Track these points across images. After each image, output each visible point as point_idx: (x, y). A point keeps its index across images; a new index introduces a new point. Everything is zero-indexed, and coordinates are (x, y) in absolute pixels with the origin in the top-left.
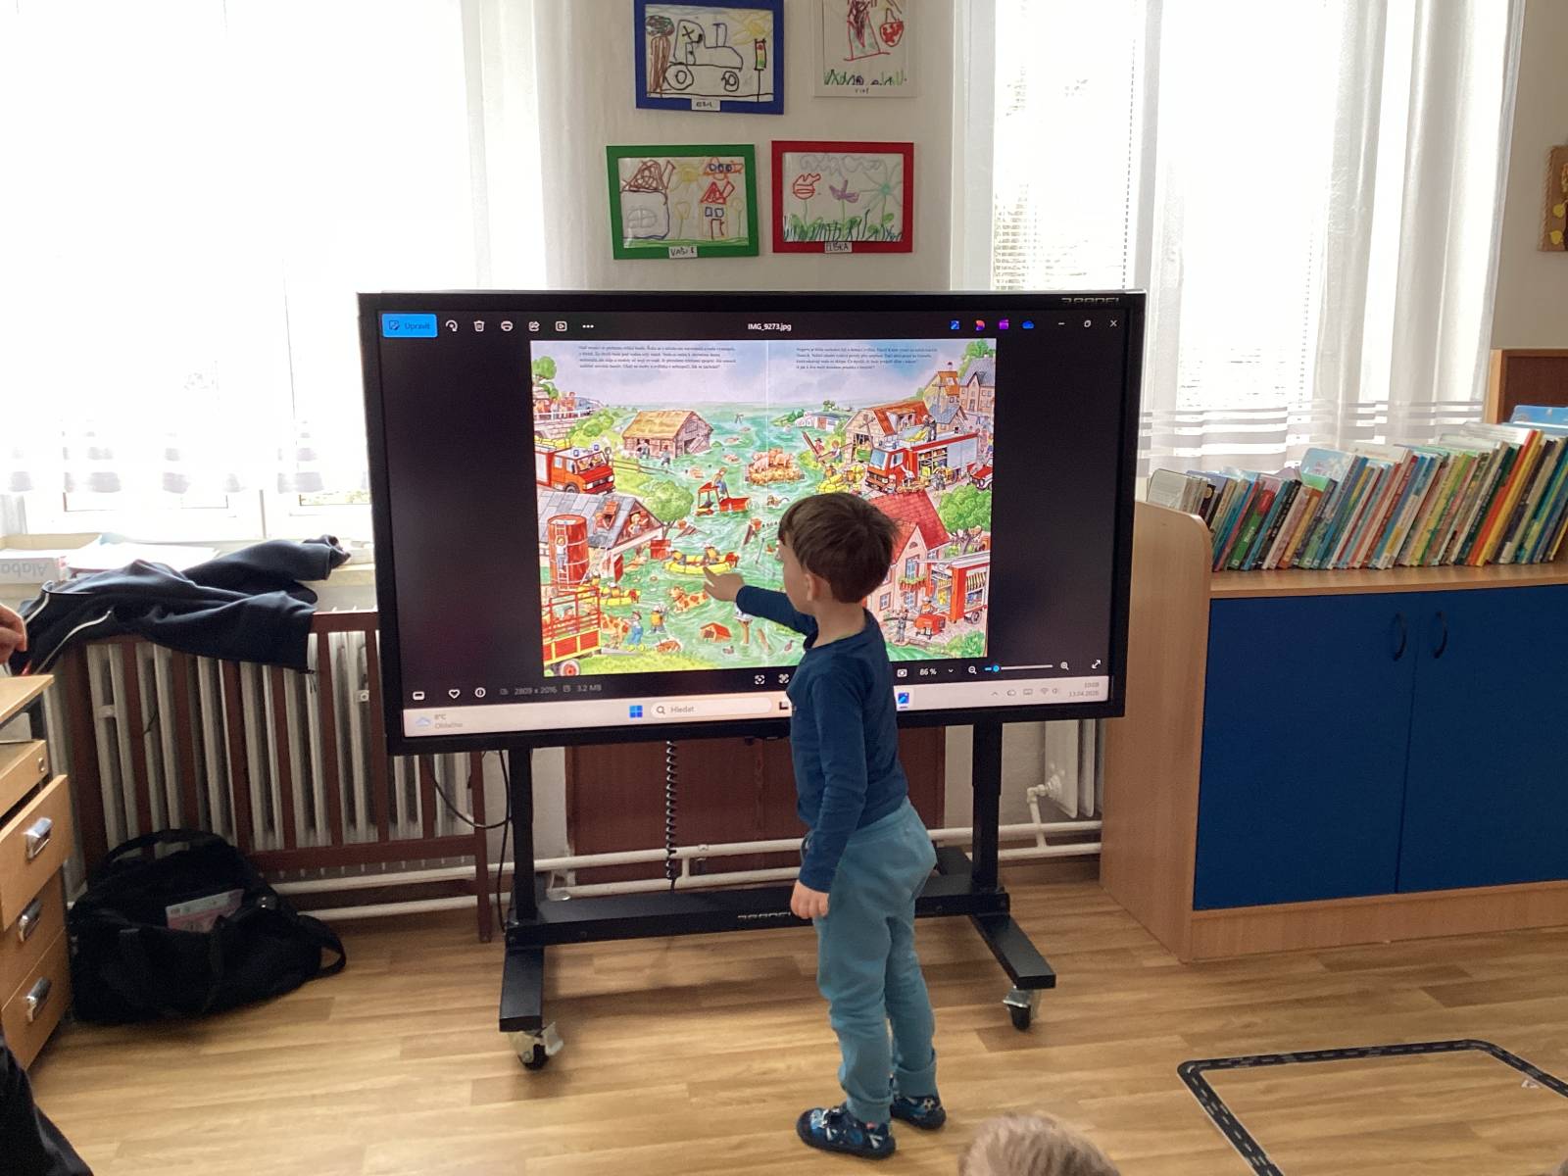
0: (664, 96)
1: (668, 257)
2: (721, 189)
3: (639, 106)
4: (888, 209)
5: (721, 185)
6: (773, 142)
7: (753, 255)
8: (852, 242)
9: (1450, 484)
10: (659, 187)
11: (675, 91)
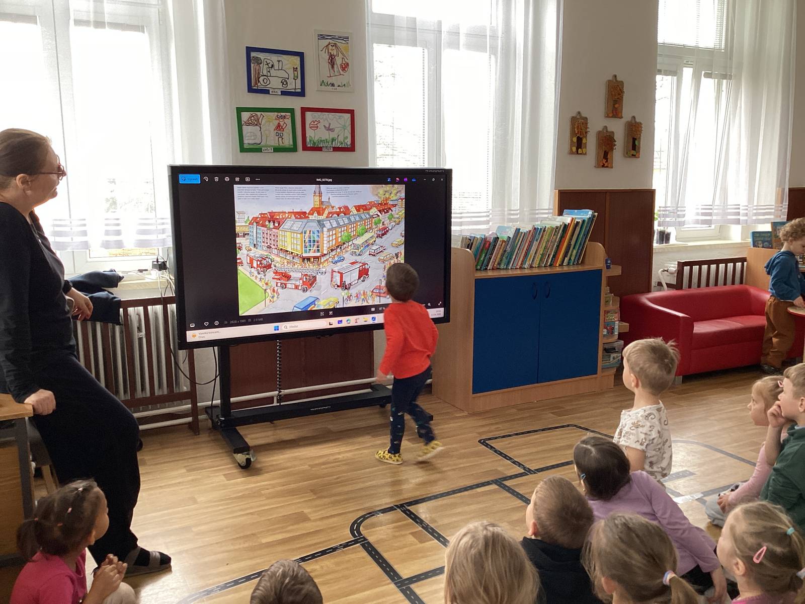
0: (258, 88)
1: (262, 152)
2: (282, 125)
3: (248, 92)
4: (346, 135)
5: (282, 123)
6: (302, 108)
7: (295, 152)
8: (333, 147)
9: (547, 237)
10: (258, 124)
11: (262, 86)
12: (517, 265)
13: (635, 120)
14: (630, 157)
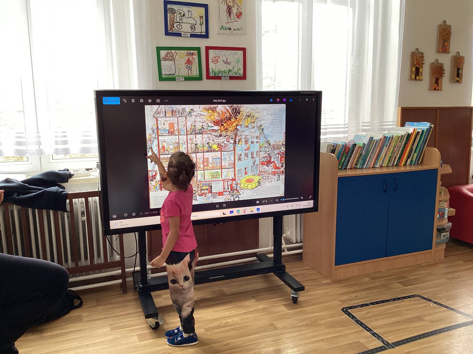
0: (173, 32)
1: (176, 80)
2: (191, 60)
3: (166, 35)
4: (239, 67)
5: (191, 59)
6: (206, 46)
7: (201, 80)
8: (229, 76)
9: (394, 144)
10: (173, 59)
11: (176, 31)
12: (370, 165)
13: (459, 55)
14: (455, 82)
